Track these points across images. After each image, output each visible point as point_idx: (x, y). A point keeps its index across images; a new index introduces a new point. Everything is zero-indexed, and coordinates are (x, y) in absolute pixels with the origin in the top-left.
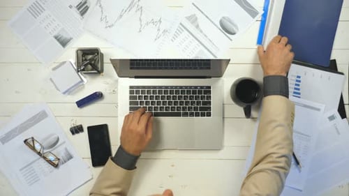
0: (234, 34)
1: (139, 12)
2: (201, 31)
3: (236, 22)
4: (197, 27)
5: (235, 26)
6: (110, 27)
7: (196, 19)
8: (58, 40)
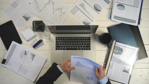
0: (100, 11)
1: (53, 5)
2: (86, 10)
3: (101, 6)
4: (84, 8)
5: (101, 8)
6: (40, 11)
7: (84, 5)
8: (24, 18)
